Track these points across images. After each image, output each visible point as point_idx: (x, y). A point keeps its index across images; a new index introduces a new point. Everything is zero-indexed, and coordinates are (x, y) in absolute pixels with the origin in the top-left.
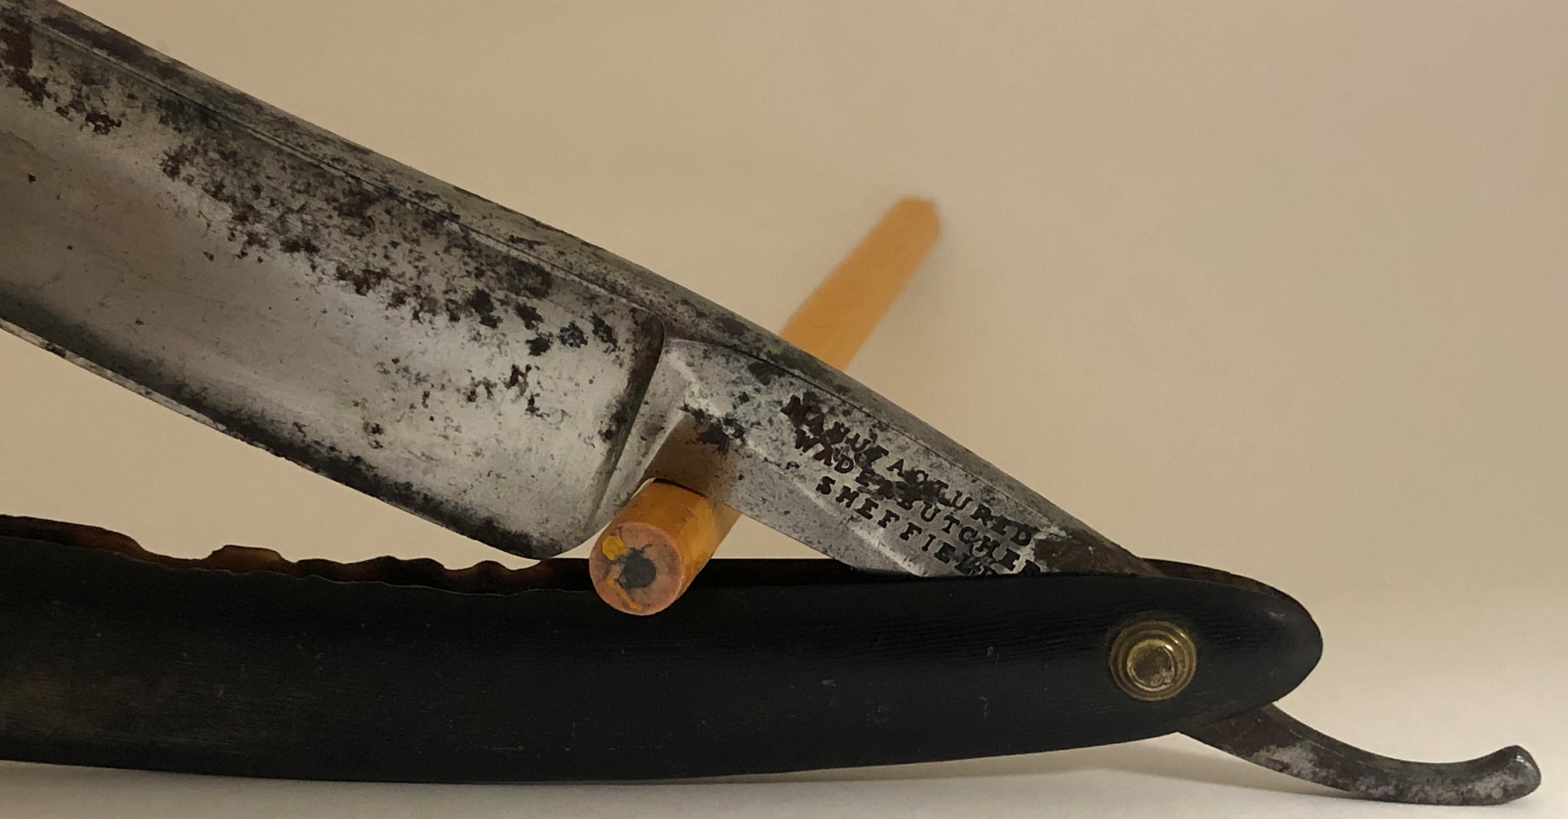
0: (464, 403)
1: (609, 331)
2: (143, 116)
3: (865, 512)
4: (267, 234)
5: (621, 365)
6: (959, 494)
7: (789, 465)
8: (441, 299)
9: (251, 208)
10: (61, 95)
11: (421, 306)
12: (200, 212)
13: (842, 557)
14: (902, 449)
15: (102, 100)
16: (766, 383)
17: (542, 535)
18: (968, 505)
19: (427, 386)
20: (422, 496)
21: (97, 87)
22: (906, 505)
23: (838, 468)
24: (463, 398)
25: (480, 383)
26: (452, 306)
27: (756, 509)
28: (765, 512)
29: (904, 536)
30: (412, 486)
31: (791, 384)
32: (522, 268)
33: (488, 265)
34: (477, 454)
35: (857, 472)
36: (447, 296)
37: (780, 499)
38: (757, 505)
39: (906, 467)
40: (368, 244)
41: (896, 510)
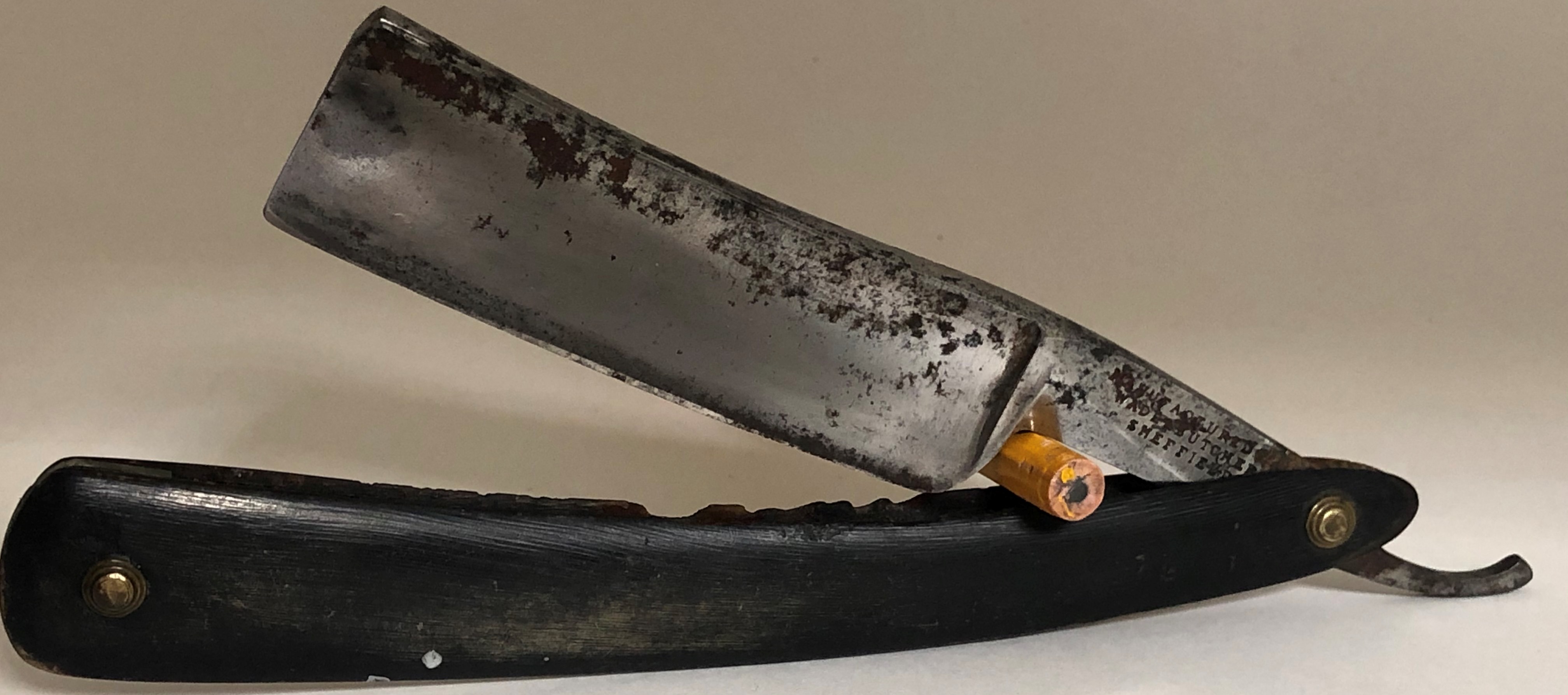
0: (894, 391)
1: (999, 334)
2: (702, 211)
3: (1155, 441)
4: (774, 285)
5: (1003, 357)
6: (1212, 424)
7: (1111, 414)
8: (887, 321)
9: (766, 268)
10: (644, 200)
11: (873, 327)
12: (729, 274)
13: (1138, 472)
14: (1180, 397)
15: (674, 202)
16: (1100, 361)
17: (939, 476)
18: (1216, 431)
19: (870, 381)
20: (861, 457)
21: (672, 193)
22: (1180, 434)
23: (1141, 414)
24: (894, 387)
25: (906, 376)
26: (894, 326)
27: (1086, 445)
28: (1091, 447)
29: (1178, 455)
30: (855, 450)
31: (1116, 360)
32: (949, 296)
33: (925, 296)
34: (900, 425)
35: (1151, 415)
36: (892, 319)
37: (1102, 437)
38: (1087, 442)
39: (1181, 410)
40: (843, 288)
41: (1173, 437)
